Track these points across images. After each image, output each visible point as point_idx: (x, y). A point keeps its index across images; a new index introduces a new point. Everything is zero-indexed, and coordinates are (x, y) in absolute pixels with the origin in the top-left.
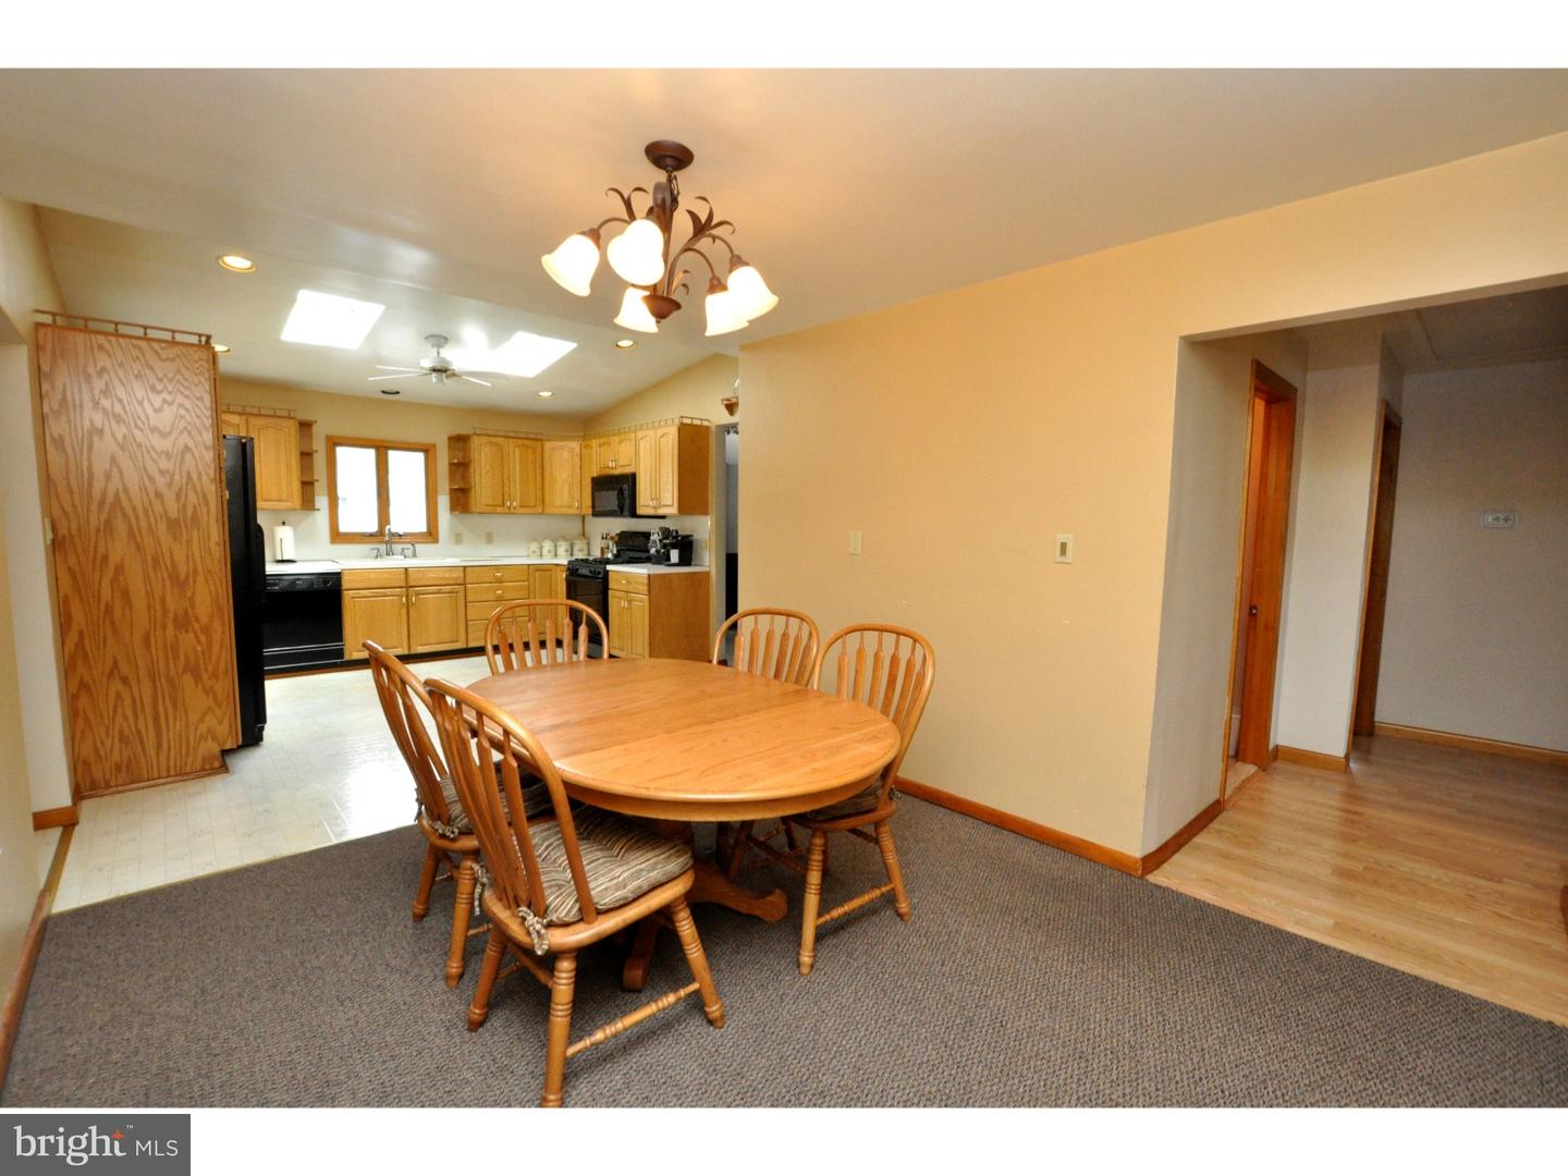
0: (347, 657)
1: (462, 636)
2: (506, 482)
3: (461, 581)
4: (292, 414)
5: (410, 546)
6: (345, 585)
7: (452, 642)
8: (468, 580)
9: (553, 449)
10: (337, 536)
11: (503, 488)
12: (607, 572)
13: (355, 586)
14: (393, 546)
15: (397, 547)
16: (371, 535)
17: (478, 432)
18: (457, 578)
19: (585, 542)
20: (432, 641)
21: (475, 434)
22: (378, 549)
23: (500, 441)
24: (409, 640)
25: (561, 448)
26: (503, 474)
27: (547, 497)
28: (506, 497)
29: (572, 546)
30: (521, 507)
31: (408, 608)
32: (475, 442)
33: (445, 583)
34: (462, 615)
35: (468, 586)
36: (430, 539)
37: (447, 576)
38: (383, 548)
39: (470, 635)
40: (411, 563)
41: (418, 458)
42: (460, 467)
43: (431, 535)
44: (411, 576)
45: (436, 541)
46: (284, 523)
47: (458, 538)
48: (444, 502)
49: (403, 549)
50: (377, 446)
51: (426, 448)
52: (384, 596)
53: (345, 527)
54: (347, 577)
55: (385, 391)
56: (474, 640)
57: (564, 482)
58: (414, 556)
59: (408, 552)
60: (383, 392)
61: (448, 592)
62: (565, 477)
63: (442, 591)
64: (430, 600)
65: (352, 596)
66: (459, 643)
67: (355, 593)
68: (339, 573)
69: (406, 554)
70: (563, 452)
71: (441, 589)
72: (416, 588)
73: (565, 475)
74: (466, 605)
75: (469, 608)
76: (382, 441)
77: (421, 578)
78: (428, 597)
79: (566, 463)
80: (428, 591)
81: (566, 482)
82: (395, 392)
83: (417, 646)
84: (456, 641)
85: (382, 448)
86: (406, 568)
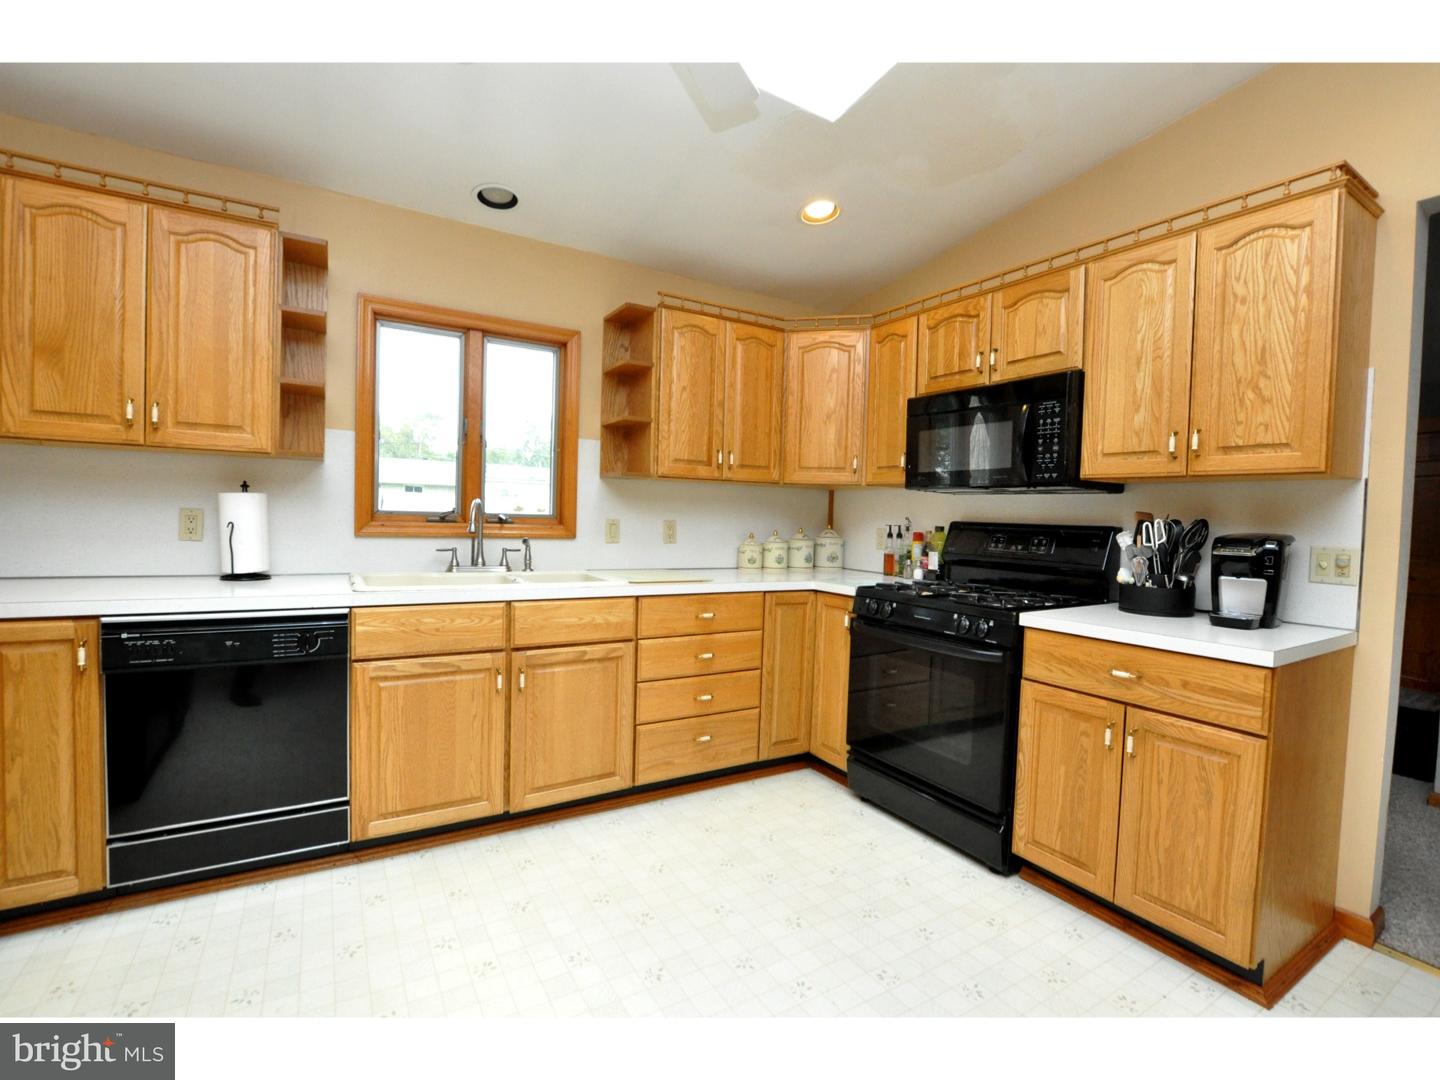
0: (355, 834)
1: (624, 763)
2: (717, 411)
3: (628, 633)
4: (268, 215)
5: (518, 544)
6: (358, 647)
7: (601, 777)
8: (644, 631)
9: (805, 349)
10: (369, 518)
11: (711, 425)
12: (1021, 631)
13: (384, 651)
14: (487, 543)
15: (493, 548)
16: (443, 518)
17: (668, 301)
18: (619, 626)
20: (559, 778)
21: (662, 305)
22: (454, 551)
23: (709, 323)
24: (507, 779)
25: (828, 344)
26: (711, 397)
27: (789, 449)
28: (716, 442)
30: (742, 466)
31: (508, 699)
32: (665, 320)
33: (595, 636)
34: (626, 711)
35: (641, 642)
36: (560, 530)
37: (599, 619)
38: (464, 547)
39: (642, 758)
40: (522, 588)
41: (544, 361)
42: (628, 378)
43: (562, 520)
44: (520, 623)
45: (571, 534)
46: (245, 487)
48: (589, 452)
49: (505, 551)
50: (464, 330)
51: (561, 338)
52: (453, 673)
53: (390, 500)
54: (359, 629)
55: (486, 195)
56: (649, 768)
57: (829, 417)
58: (528, 566)
59: (516, 558)
60: (481, 197)
61: (600, 660)
62: (832, 405)
63: (587, 657)
64: (560, 680)
65: (374, 674)
66: (617, 778)
67: (380, 668)
68: (344, 617)
69: (510, 565)
70: (829, 353)
71: (585, 653)
72: (529, 653)
73: (830, 402)
74: (636, 687)
75: (642, 694)
76: (481, 317)
77: (542, 627)
78: (554, 673)
79: (835, 376)
80: (554, 659)
81: (833, 417)
82: (507, 199)
83: (525, 794)
84: (611, 774)
85: (480, 334)
86: (509, 603)
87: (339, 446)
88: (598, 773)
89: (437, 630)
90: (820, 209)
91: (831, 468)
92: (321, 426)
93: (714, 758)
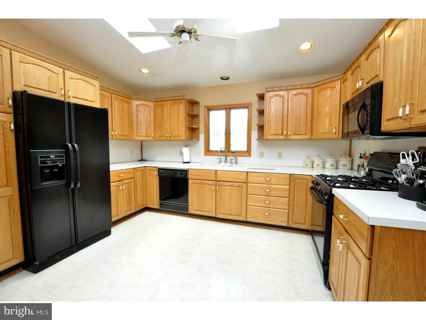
1: (244, 214)
2: (286, 119)
3: (245, 181)
5: (235, 158)
6: (190, 176)
7: (237, 216)
10: (208, 152)
11: (283, 123)
13: (194, 178)
14: (228, 157)
16: (221, 152)
17: (268, 90)
18: (243, 179)
19: (350, 159)
20: (227, 213)
21: (266, 91)
22: (220, 159)
23: (282, 93)
24: (216, 210)
25: (326, 90)
26: (283, 115)
27: (315, 127)
28: (284, 129)
29: (337, 162)
30: (294, 134)
31: (216, 192)
33: (236, 181)
34: (244, 201)
35: (248, 184)
36: (247, 155)
37: (237, 177)
38: (223, 158)
39: (248, 213)
41: (245, 112)
42: (261, 113)
43: (248, 153)
44: (218, 175)
45: (250, 155)
46: (186, 146)
47: (262, 155)
48: (255, 134)
49: (231, 159)
50: (225, 109)
51: (247, 106)
52: (205, 184)
53: (212, 148)
54: (190, 173)
55: (222, 78)
56: (250, 217)
57: (326, 115)
58: (236, 163)
59: (234, 161)
60: (221, 78)
61: (237, 187)
62: (328, 110)
63: (234, 185)
64: (227, 190)
65: (192, 182)
66: (242, 217)
67: (193, 181)
68: (187, 170)
69: (233, 162)
70: (327, 92)
71: (233, 184)
72: (220, 182)
73: (327, 109)
74: (247, 196)
75: (249, 198)
76: (228, 105)
77: (223, 177)
78: (225, 188)
79: (329, 99)
80: (225, 184)
81: (328, 114)
82: (227, 78)
83: (219, 214)
84: (240, 216)
85: (228, 109)
86: (216, 170)
87: (202, 137)
88: (236, 214)
89: (202, 175)
90: (306, 46)
91: (327, 133)
92: (199, 134)
93: (271, 221)
